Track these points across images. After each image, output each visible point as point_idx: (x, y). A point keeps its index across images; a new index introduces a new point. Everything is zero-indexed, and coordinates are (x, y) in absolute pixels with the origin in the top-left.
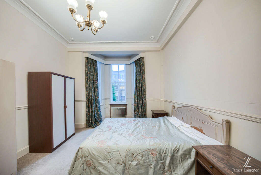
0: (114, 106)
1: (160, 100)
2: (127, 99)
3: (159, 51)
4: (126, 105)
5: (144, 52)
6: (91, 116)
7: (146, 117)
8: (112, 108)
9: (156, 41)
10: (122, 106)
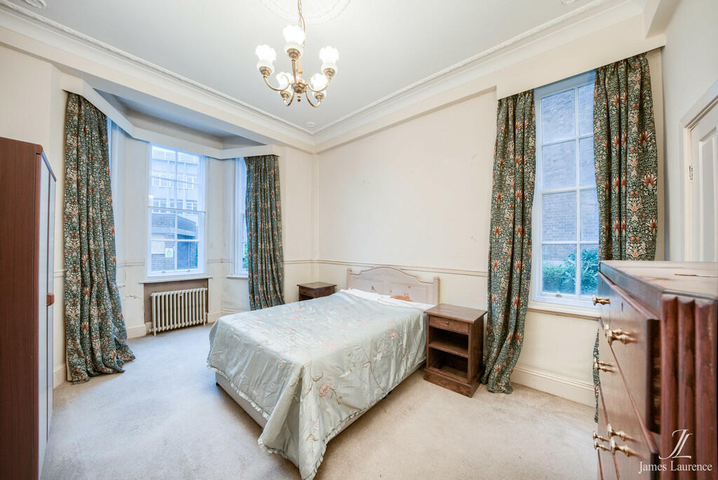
0: (157, 288)
1: (312, 262)
2: (209, 262)
3: (311, 154)
4: (207, 279)
5: (282, 144)
6: (95, 333)
7: (284, 303)
8: (154, 295)
9: (312, 133)
10: (193, 285)
